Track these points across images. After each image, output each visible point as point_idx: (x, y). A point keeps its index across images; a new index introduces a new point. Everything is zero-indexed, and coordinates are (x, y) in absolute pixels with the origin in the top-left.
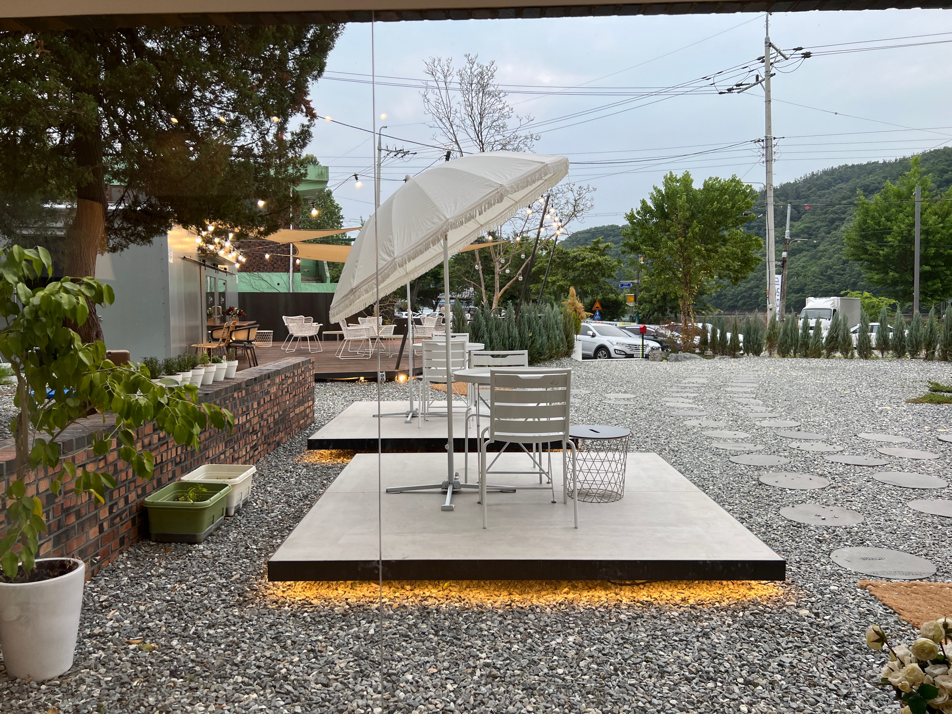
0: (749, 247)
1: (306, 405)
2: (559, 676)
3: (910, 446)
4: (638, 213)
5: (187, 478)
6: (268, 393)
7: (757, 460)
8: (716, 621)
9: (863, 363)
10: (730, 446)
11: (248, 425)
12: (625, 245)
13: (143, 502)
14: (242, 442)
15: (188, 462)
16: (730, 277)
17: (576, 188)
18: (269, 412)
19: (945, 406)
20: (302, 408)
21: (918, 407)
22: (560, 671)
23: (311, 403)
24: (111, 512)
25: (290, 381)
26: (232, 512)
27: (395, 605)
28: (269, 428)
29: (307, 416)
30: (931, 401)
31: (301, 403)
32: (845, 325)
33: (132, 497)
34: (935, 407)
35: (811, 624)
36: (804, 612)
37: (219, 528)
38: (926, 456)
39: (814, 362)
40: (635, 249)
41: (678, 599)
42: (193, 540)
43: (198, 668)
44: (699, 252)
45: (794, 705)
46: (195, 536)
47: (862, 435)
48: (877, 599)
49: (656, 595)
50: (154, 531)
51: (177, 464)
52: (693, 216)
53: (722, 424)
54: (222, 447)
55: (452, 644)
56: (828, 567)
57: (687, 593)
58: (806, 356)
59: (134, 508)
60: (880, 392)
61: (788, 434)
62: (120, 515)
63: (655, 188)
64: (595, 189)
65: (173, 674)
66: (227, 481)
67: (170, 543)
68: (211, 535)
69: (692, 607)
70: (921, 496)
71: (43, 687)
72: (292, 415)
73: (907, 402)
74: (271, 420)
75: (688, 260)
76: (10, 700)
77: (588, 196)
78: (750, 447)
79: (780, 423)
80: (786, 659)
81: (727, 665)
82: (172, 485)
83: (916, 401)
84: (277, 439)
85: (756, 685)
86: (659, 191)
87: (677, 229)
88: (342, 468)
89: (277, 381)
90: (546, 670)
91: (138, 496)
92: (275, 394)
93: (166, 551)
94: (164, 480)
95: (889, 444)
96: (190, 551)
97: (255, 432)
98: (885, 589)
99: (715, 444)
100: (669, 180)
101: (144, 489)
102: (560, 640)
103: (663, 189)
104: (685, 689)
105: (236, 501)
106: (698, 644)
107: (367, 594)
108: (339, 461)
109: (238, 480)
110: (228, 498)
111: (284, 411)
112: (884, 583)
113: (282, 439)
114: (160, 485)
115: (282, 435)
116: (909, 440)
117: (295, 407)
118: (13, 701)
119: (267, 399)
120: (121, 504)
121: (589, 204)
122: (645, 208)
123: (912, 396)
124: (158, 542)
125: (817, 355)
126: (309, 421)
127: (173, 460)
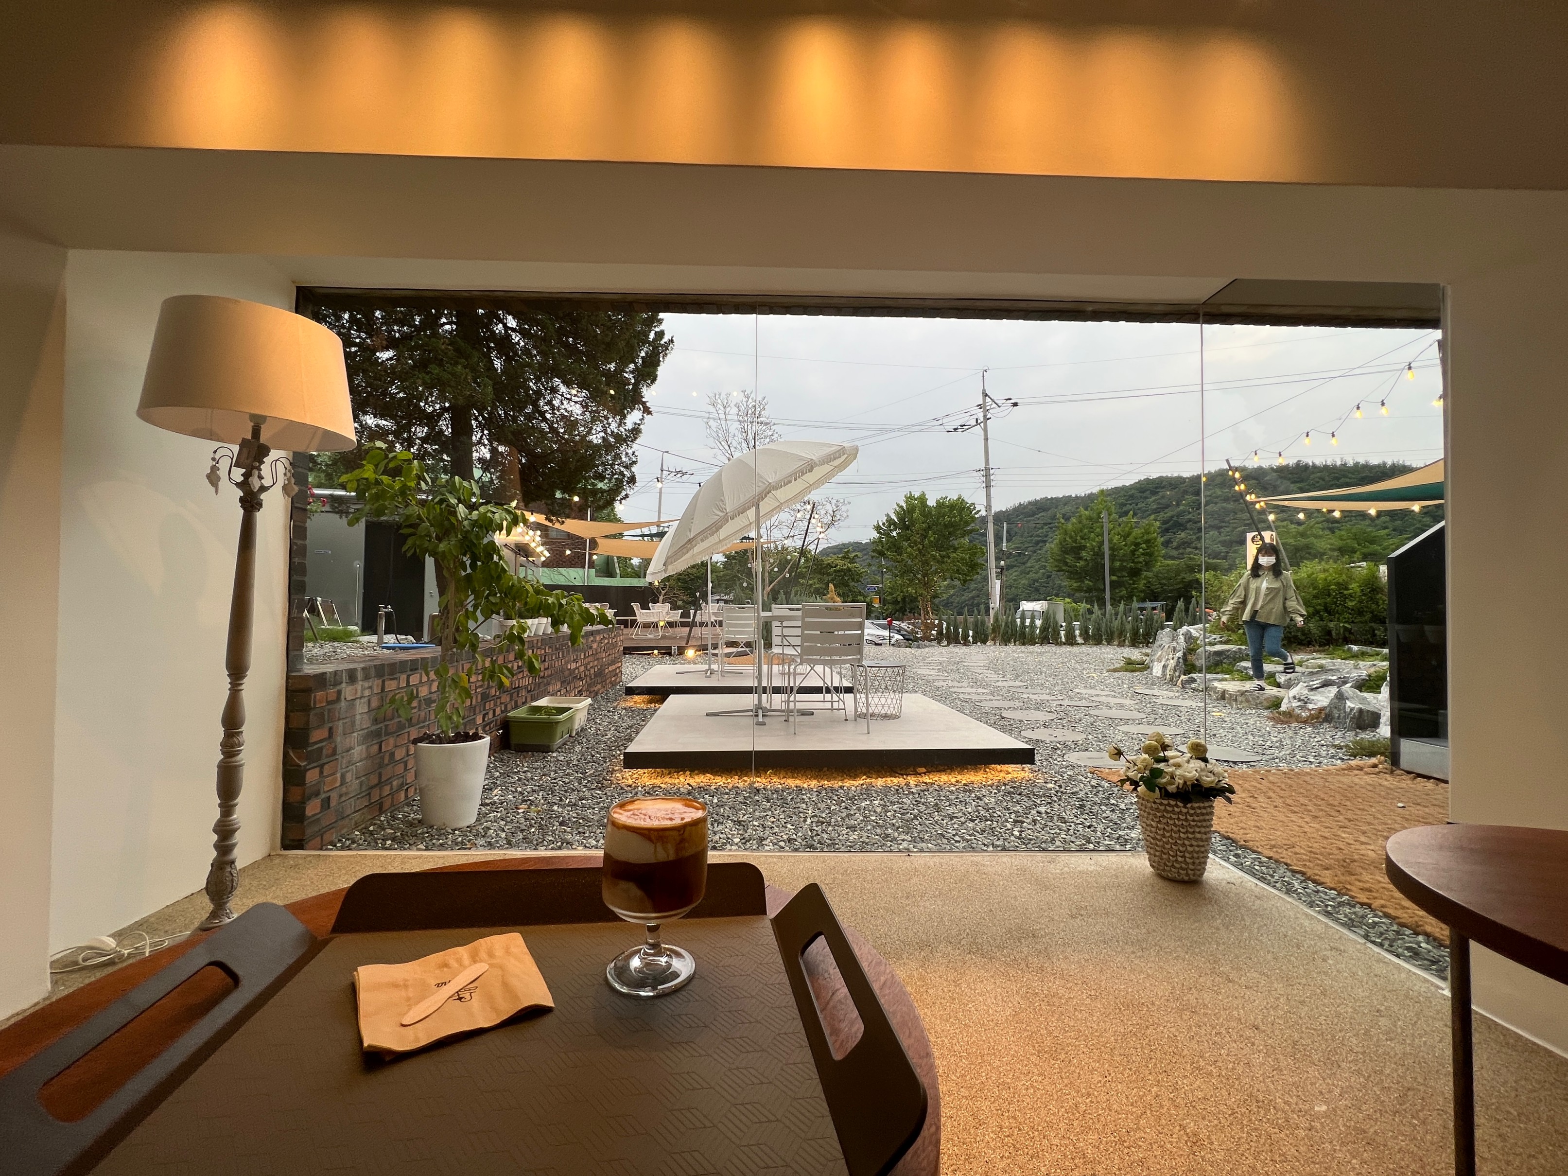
0: (975, 553)
1: (617, 665)
2: (873, 821)
3: (1115, 697)
4: (884, 524)
5: (534, 704)
6: (591, 647)
7: (996, 704)
8: (984, 791)
9: (1068, 648)
10: (974, 697)
11: (577, 671)
12: (874, 551)
13: (507, 717)
14: (572, 685)
15: (536, 692)
16: (959, 580)
17: (834, 502)
18: (591, 664)
19: (1138, 673)
20: (614, 667)
21: (1116, 674)
22: (873, 818)
23: (620, 664)
24: (484, 720)
25: (606, 641)
26: (574, 735)
27: (730, 786)
28: (591, 679)
29: (617, 674)
30: (1126, 670)
31: (613, 662)
32: (1054, 618)
33: (498, 711)
34: (1129, 674)
35: (1057, 792)
36: (1050, 786)
37: (565, 744)
38: (1127, 702)
39: (1031, 648)
40: (881, 554)
41: (953, 780)
42: (545, 749)
43: (581, 821)
44: (934, 557)
45: (1053, 832)
46: (549, 746)
47: (1077, 690)
48: (1103, 779)
49: (936, 779)
50: (514, 740)
51: (529, 691)
52: (929, 528)
53: (965, 684)
54: (559, 684)
55: (783, 807)
56: (1064, 763)
57: (959, 777)
58: (1024, 644)
59: (499, 722)
60: (1086, 666)
61: (1019, 690)
62: (489, 724)
63: (898, 505)
64: (849, 503)
65: (561, 824)
66: (571, 706)
67: (528, 752)
68: (560, 748)
69: (965, 785)
70: (1126, 724)
71: (457, 832)
72: (607, 671)
73: (1108, 671)
74: (592, 671)
75: (926, 563)
76: (431, 840)
77: (844, 508)
78: (988, 697)
79: (1011, 683)
80: (1042, 809)
81: (999, 813)
82: (525, 707)
83: (1115, 670)
84: (596, 689)
85: (1024, 822)
86: (901, 507)
87: (917, 538)
88: (656, 710)
89: (598, 638)
90: (862, 818)
91: (502, 712)
92: (596, 650)
93: (525, 757)
94: (519, 703)
95: (1098, 695)
96: (544, 757)
97: (581, 679)
98: (1108, 774)
99: (961, 696)
100: (909, 498)
101: (506, 706)
102: (868, 803)
103: (904, 505)
104: (971, 825)
105: (577, 726)
106: (974, 803)
107: (704, 780)
108: (652, 705)
109: (580, 706)
110: (571, 719)
111: (601, 666)
112: (1107, 771)
113: (599, 690)
114: (516, 707)
115: (599, 686)
116: (1113, 693)
117: (610, 665)
118: (434, 841)
119: (591, 653)
120: (491, 715)
121: (845, 515)
122: (890, 521)
123: (1112, 667)
124: (517, 751)
125: (1033, 643)
126: (618, 680)
127: (526, 687)
